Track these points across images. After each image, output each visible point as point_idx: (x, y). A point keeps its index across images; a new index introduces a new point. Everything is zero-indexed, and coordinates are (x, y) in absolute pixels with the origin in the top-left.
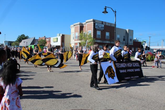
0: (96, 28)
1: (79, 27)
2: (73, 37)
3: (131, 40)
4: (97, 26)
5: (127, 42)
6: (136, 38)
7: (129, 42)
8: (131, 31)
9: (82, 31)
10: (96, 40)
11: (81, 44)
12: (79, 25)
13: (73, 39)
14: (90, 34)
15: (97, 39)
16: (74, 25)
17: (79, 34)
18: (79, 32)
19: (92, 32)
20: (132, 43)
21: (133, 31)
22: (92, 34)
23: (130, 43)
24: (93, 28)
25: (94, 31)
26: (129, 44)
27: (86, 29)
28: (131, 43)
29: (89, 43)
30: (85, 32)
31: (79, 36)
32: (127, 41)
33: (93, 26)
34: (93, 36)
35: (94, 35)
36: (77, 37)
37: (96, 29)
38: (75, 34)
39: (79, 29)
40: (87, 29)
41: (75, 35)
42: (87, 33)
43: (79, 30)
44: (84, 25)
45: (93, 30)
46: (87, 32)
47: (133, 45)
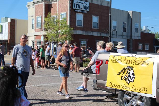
0: (76, 8)
1: (44, 6)
2: (33, 25)
3: (137, 30)
4: (77, 4)
5: (130, 35)
6: (146, 27)
7: (133, 34)
8: (138, 15)
9: (49, 13)
10: (74, 31)
11: (47, 38)
12: (43, 3)
13: (33, 28)
14: (65, 20)
15: (76, 29)
16: (34, 3)
17: (43, 18)
18: (43, 15)
19: (68, 15)
20: (140, 35)
21: (140, 13)
22: (68, 19)
23: (134, 36)
24: (69, 9)
25: (70, 14)
26: (133, 38)
27: (56, 9)
28: (136, 36)
29: (63, 36)
30: (54, 16)
31: (43, 22)
32: (130, 31)
33: (69, 5)
34: (70, 23)
35: (70, 20)
36: (39, 25)
37: (74, 9)
38: (35, 18)
39: (43, 9)
40: (58, 10)
41: (35, 21)
42: (57, 16)
43: (43, 12)
44: (52, 3)
45: (68, 12)
46: (59, 16)
47: (140, 38)
